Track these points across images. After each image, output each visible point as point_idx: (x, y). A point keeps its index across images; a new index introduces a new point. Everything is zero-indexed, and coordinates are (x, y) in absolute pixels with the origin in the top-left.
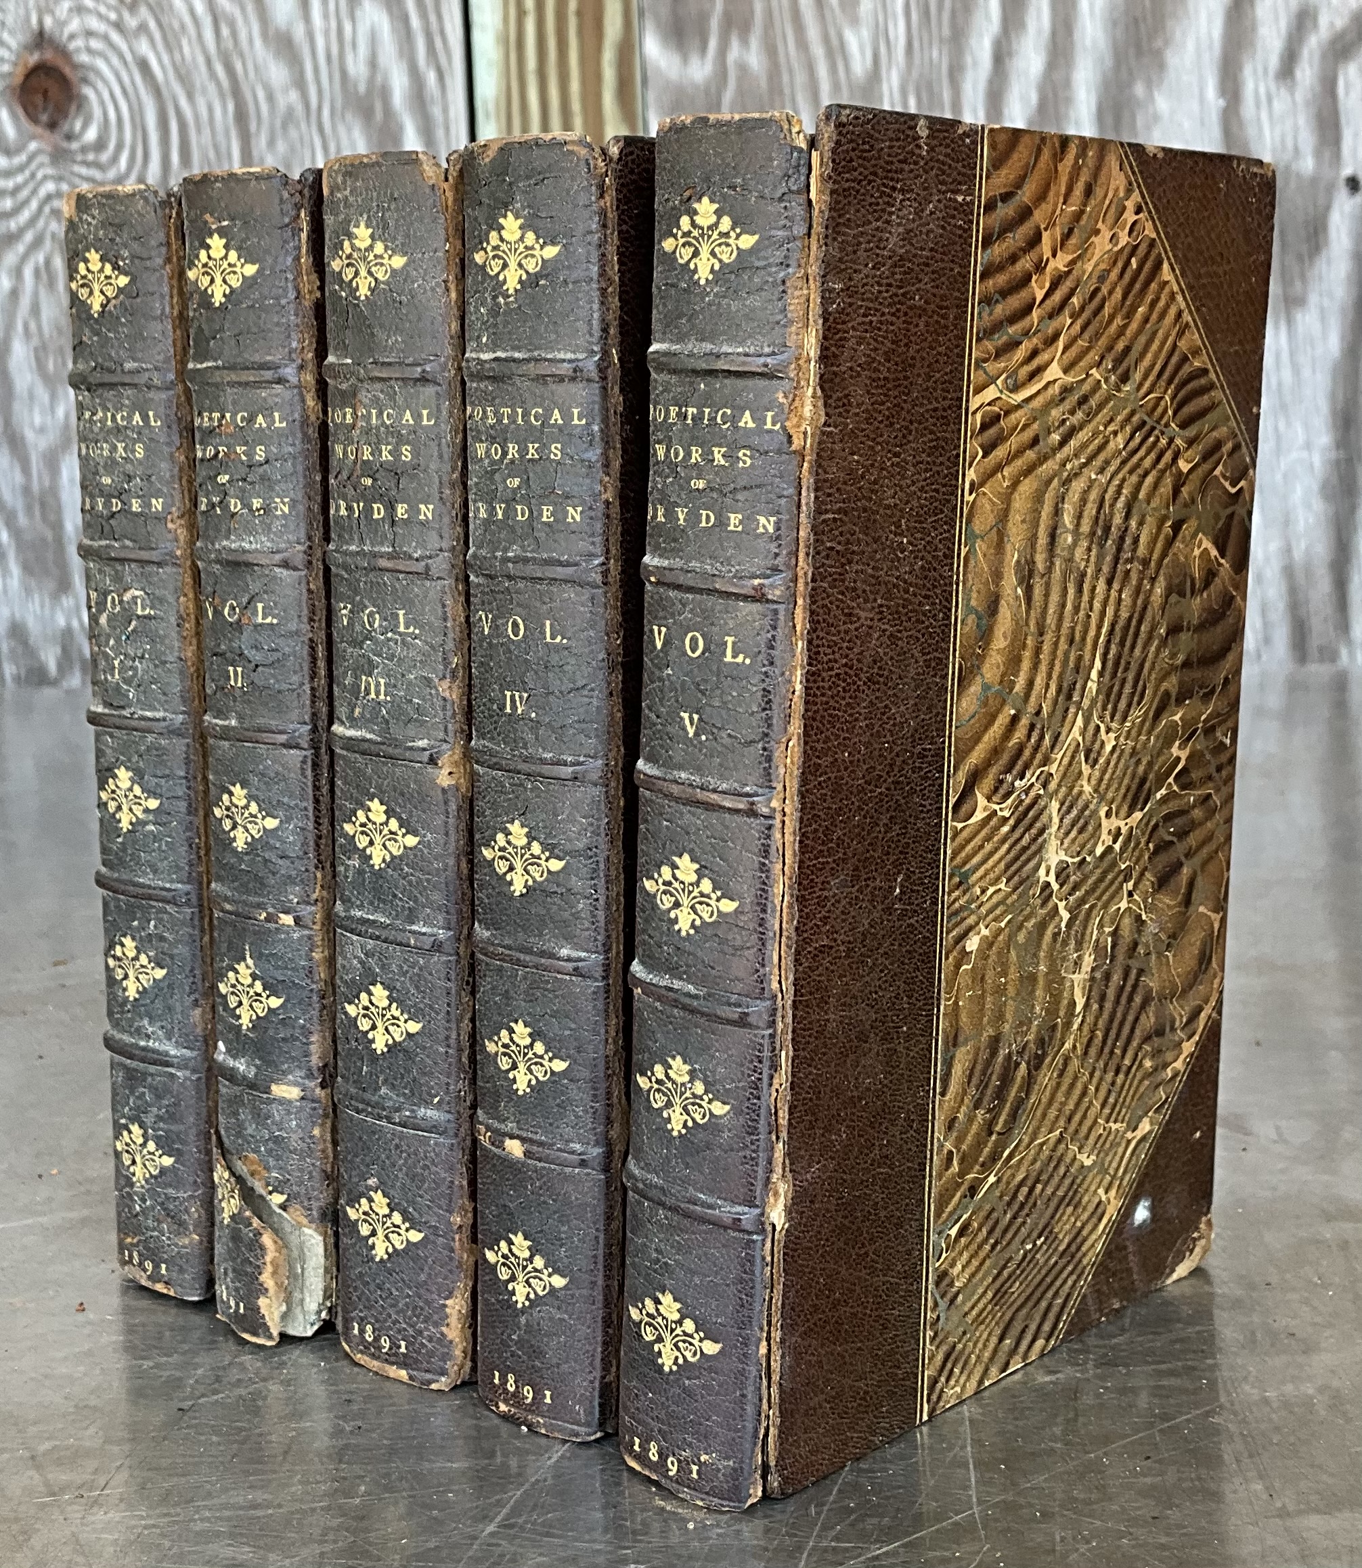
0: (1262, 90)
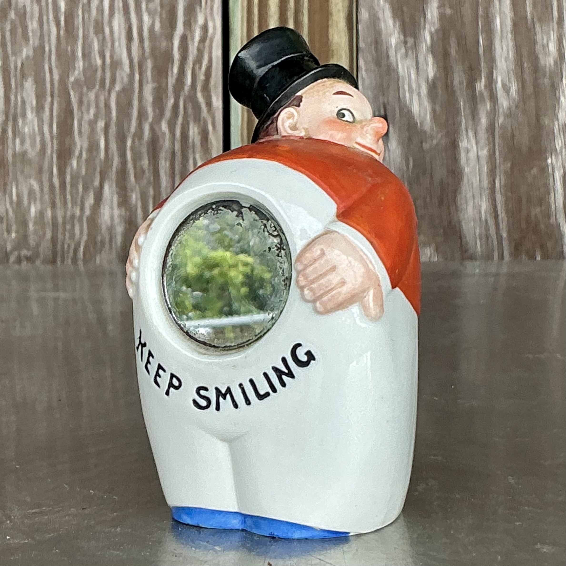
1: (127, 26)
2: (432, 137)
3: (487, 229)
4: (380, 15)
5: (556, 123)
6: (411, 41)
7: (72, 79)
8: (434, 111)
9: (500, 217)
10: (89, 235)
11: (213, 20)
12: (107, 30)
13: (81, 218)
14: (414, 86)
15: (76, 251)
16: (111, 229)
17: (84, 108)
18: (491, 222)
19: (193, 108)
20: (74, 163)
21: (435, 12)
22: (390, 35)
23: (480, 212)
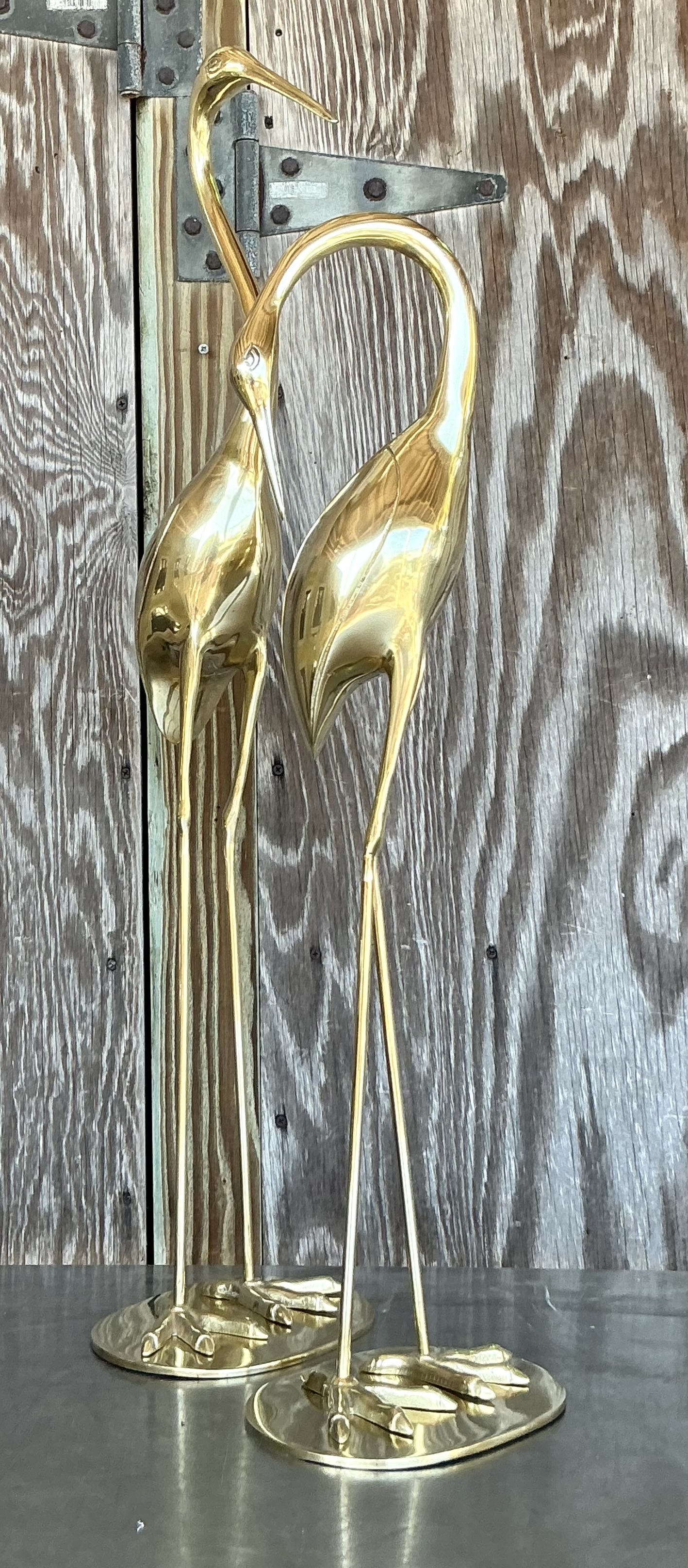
0: (648, 889)
2: (324, 1134)
3: (373, 1213)
4: (279, 1029)
5: (430, 1122)
6: (305, 1053)
7: (15, 1089)
8: (325, 1110)
9: (383, 1203)
11: (137, 1035)
12: (46, 1047)
14: (309, 1089)
15: (18, 1237)
16: (49, 1215)
17: (26, 1114)
18: (375, 1205)
19: (120, 1111)
20: (17, 1159)
21: (326, 1028)
22: (288, 1047)
23: (365, 1197)
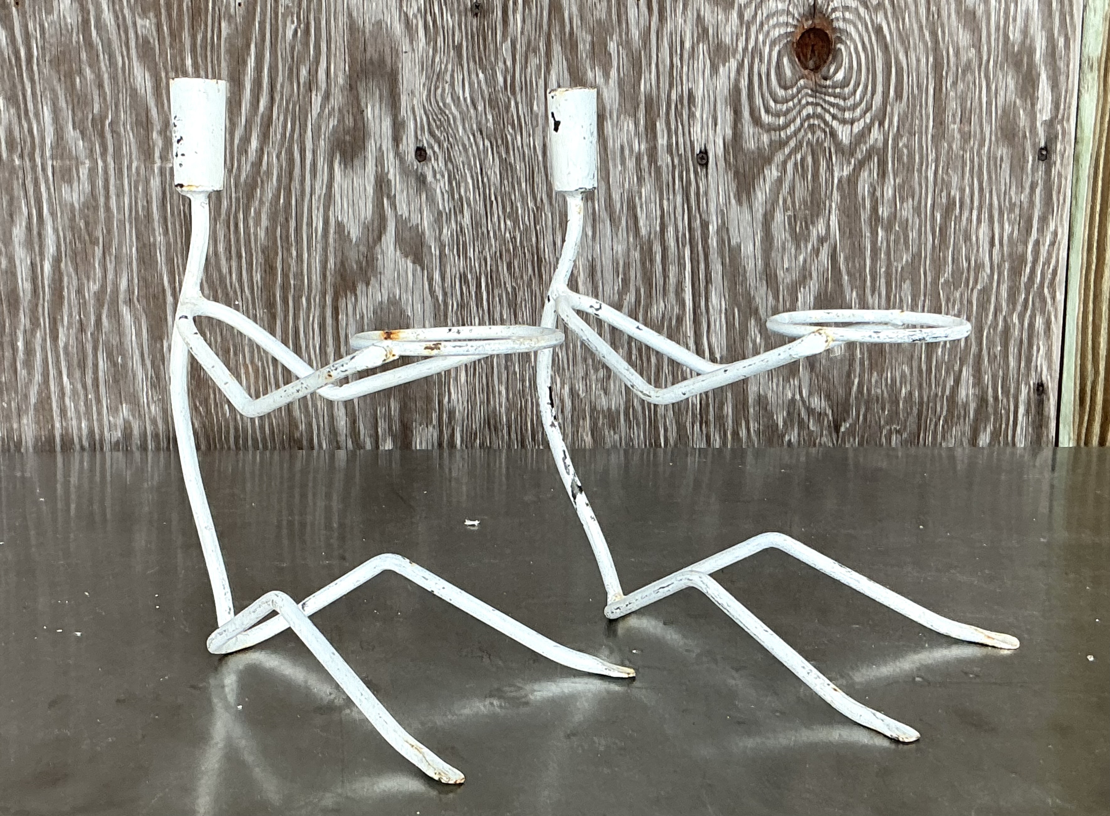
1: (991, 235)
10: (948, 411)
13: (943, 396)
